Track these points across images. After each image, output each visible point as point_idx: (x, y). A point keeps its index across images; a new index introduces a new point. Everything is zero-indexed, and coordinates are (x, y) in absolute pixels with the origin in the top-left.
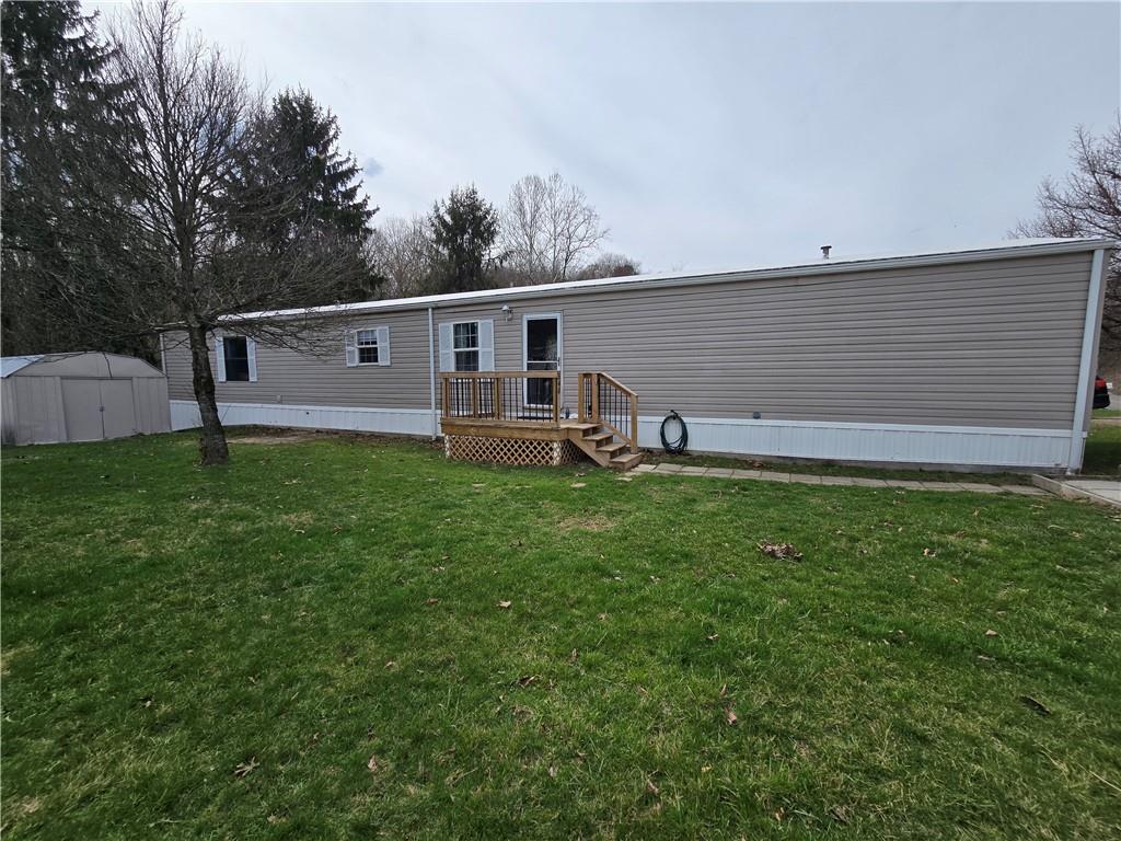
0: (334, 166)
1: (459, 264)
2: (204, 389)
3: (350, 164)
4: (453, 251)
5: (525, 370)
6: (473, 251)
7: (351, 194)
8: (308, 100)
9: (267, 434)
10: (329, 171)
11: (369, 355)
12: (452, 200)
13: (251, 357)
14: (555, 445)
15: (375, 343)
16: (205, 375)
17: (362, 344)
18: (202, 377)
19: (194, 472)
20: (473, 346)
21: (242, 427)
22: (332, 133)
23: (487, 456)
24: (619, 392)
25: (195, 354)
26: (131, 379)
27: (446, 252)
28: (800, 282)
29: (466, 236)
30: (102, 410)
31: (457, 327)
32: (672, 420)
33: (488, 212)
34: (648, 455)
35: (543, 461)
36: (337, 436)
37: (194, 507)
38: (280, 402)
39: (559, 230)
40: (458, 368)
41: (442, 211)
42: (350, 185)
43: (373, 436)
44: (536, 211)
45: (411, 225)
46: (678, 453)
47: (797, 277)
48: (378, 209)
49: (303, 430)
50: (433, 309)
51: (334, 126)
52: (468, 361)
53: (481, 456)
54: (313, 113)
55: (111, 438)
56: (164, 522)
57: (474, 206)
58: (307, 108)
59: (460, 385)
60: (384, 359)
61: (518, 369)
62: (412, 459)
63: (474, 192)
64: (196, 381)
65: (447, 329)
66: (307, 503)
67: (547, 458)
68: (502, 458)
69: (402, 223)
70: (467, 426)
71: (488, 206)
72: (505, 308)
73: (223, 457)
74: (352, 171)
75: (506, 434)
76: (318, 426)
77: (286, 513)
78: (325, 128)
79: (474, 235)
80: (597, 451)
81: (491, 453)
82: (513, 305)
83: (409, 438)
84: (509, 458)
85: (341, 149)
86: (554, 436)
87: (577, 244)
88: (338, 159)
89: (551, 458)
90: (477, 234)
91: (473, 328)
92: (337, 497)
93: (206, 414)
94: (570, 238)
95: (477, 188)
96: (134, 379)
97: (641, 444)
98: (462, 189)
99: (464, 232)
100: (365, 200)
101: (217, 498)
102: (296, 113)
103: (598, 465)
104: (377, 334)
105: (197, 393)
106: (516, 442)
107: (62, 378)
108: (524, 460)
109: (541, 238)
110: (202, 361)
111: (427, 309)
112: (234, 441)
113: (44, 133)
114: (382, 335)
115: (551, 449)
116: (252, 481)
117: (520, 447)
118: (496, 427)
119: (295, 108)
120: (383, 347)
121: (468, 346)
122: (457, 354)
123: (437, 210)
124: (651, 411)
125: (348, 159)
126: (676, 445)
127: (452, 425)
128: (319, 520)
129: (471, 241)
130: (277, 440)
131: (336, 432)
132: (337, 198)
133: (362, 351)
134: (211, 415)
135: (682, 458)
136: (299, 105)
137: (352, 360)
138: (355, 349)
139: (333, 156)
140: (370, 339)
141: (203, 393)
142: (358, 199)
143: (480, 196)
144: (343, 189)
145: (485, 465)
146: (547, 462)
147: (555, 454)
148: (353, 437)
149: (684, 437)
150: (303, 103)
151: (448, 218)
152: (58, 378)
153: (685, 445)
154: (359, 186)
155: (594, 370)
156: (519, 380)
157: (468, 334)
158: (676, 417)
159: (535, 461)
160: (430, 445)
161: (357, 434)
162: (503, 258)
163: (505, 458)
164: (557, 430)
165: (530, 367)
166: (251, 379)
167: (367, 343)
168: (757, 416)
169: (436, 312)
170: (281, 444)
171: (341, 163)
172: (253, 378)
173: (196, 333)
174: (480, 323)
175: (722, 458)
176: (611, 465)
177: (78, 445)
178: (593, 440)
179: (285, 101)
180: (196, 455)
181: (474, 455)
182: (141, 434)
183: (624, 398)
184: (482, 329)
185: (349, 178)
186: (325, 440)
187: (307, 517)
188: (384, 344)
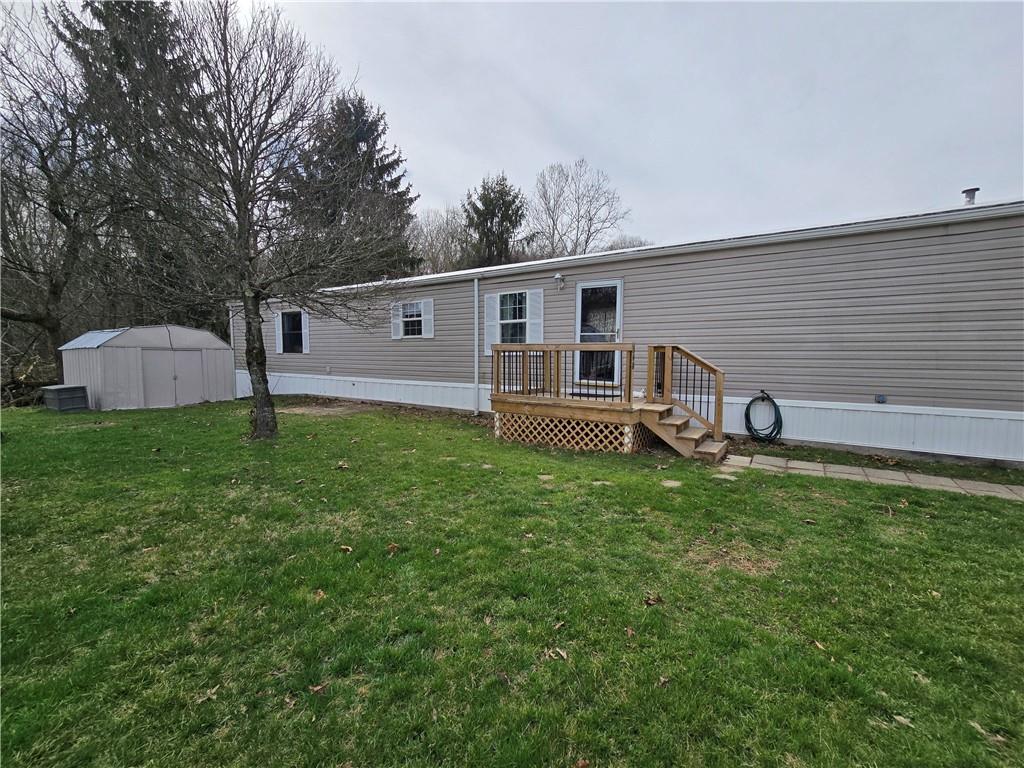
0: (381, 159)
1: (489, 245)
2: (256, 359)
3: (395, 157)
4: (483, 234)
5: (578, 341)
6: (502, 233)
7: (395, 183)
8: (361, 100)
9: (317, 404)
10: (377, 163)
11: (413, 328)
12: (484, 188)
13: (305, 331)
14: (627, 429)
15: (420, 316)
16: (257, 345)
17: (407, 317)
18: (254, 348)
19: (242, 448)
20: (521, 317)
21: (296, 396)
22: (380, 128)
23: (543, 438)
24: (698, 368)
25: (248, 323)
26: (201, 350)
27: (476, 236)
28: (951, 230)
29: (496, 220)
30: (175, 379)
31: (503, 298)
32: (761, 402)
33: (516, 197)
34: (734, 444)
35: (611, 448)
36: (380, 409)
37: (232, 495)
38: (329, 374)
39: (582, 212)
40: (503, 341)
41: (475, 198)
42: (395, 175)
43: (415, 409)
44: (559, 196)
45: (444, 215)
46: (768, 442)
47: (946, 225)
48: (419, 196)
49: (349, 401)
50: (479, 280)
51: (382, 122)
52: (514, 333)
53: (535, 437)
54: (364, 112)
55: (182, 405)
56: (194, 517)
57: (503, 192)
58: (360, 108)
59: (507, 359)
60: (427, 332)
61: (571, 341)
62: (459, 438)
63: (504, 179)
64: (249, 352)
65: (493, 300)
66: (354, 497)
67: (616, 443)
68: (560, 441)
69: (436, 213)
70: (521, 403)
71: (517, 191)
72: (558, 276)
73: (272, 431)
74: (397, 162)
75: (567, 414)
76: (362, 397)
77: (331, 511)
78: (375, 123)
79: (502, 220)
80: (678, 438)
81: (547, 434)
82: (565, 273)
83: (451, 412)
84: (568, 442)
85: (388, 143)
86: (626, 419)
87: (599, 226)
88: (385, 152)
89: (621, 444)
90: (505, 217)
91: (520, 299)
92: (387, 489)
93: (258, 386)
94: (591, 219)
95: (507, 175)
96: (204, 351)
97: (726, 429)
98: (493, 178)
99: (494, 215)
100: (408, 188)
101: (258, 481)
102: (350, 113)
103: (678, 454)
104: (422, 306)
105: (249, 364)
106: (578, 424)
107: (143, 349)
108: (587, 444)
109: (564, 219)
110: (254, 332)
111: (473, 280)
112: (286, 411)
113: (148, 140)
114: (426, 308)
115: (622, 434)
116: (297, 461)
117: (582, 429)
118: (555, 406)
119: (349, 108)
120: (427, 320)
121: (515, 318)
122: (504, 327)
123: (470, 197)
124: (736, 391)
125: (394, 152)
126: (767, 432)
127: (504, 402)
128: (369, 525)
129: (500, 224)
130: (326, 411)
131: (380, 404)
132: (384, 187)
133: (406, 324)
134: (261, 387)
135: (777, 449)
136: (352, 104)
137: (397, 334)
138: (400, 322)
139: (381, 149)
140: (415, 311)
141: (255, 363)
142: (402, 188)
143: (509, 183)
144: (389, 179)
145: (540, 448)
146: (616, 448)
147: (626, 440)
148: (396, 410)
149: (778, 423)
150: (356, 103)
151: (479, 205)
152: (139, 349)
153: (779, 432)
154: (403, 175)
155: (667, 342)
156: (569, 354)
157: (515, 305)
158: (766, 398)
159: (601, 446)
160: (475, 421)
161: (401, 406)
162: (530, 239)
163: (564, 441)
164: (630, 412)
165: (583, 339)
166: (305, 351)
167: (412, 316)
168: (881, 400)
169: (482, 282)
170: (329, 416)
171: (387, 156)
172: (306, 350)
173: (250, 302)
174: (529, 293)
175: (834, 452)
176: (696, 456)
177: (152, 410)
178: (673, 425)
179: (342, 102)
180: (246, 428)
181: (527, 436)
182: (207, 402)
183: (706, 376)
184: (531, 299)
185: (394, 169)
186: (369, 412)
187: (353, 520)
188: (427, 317)
